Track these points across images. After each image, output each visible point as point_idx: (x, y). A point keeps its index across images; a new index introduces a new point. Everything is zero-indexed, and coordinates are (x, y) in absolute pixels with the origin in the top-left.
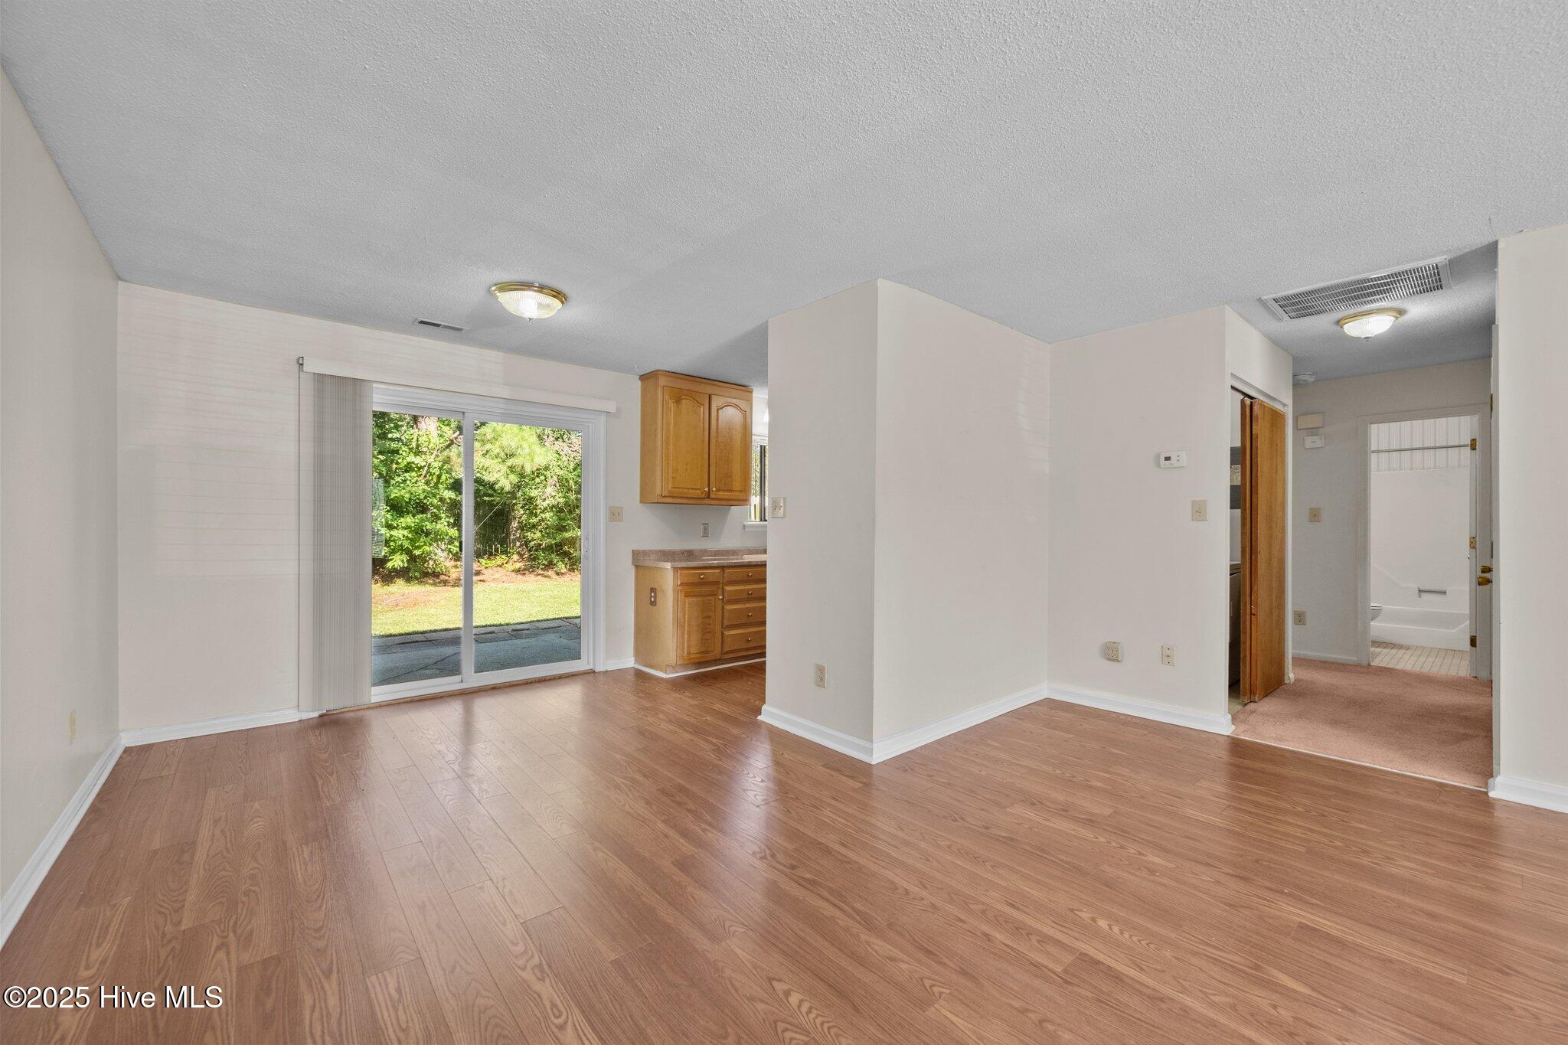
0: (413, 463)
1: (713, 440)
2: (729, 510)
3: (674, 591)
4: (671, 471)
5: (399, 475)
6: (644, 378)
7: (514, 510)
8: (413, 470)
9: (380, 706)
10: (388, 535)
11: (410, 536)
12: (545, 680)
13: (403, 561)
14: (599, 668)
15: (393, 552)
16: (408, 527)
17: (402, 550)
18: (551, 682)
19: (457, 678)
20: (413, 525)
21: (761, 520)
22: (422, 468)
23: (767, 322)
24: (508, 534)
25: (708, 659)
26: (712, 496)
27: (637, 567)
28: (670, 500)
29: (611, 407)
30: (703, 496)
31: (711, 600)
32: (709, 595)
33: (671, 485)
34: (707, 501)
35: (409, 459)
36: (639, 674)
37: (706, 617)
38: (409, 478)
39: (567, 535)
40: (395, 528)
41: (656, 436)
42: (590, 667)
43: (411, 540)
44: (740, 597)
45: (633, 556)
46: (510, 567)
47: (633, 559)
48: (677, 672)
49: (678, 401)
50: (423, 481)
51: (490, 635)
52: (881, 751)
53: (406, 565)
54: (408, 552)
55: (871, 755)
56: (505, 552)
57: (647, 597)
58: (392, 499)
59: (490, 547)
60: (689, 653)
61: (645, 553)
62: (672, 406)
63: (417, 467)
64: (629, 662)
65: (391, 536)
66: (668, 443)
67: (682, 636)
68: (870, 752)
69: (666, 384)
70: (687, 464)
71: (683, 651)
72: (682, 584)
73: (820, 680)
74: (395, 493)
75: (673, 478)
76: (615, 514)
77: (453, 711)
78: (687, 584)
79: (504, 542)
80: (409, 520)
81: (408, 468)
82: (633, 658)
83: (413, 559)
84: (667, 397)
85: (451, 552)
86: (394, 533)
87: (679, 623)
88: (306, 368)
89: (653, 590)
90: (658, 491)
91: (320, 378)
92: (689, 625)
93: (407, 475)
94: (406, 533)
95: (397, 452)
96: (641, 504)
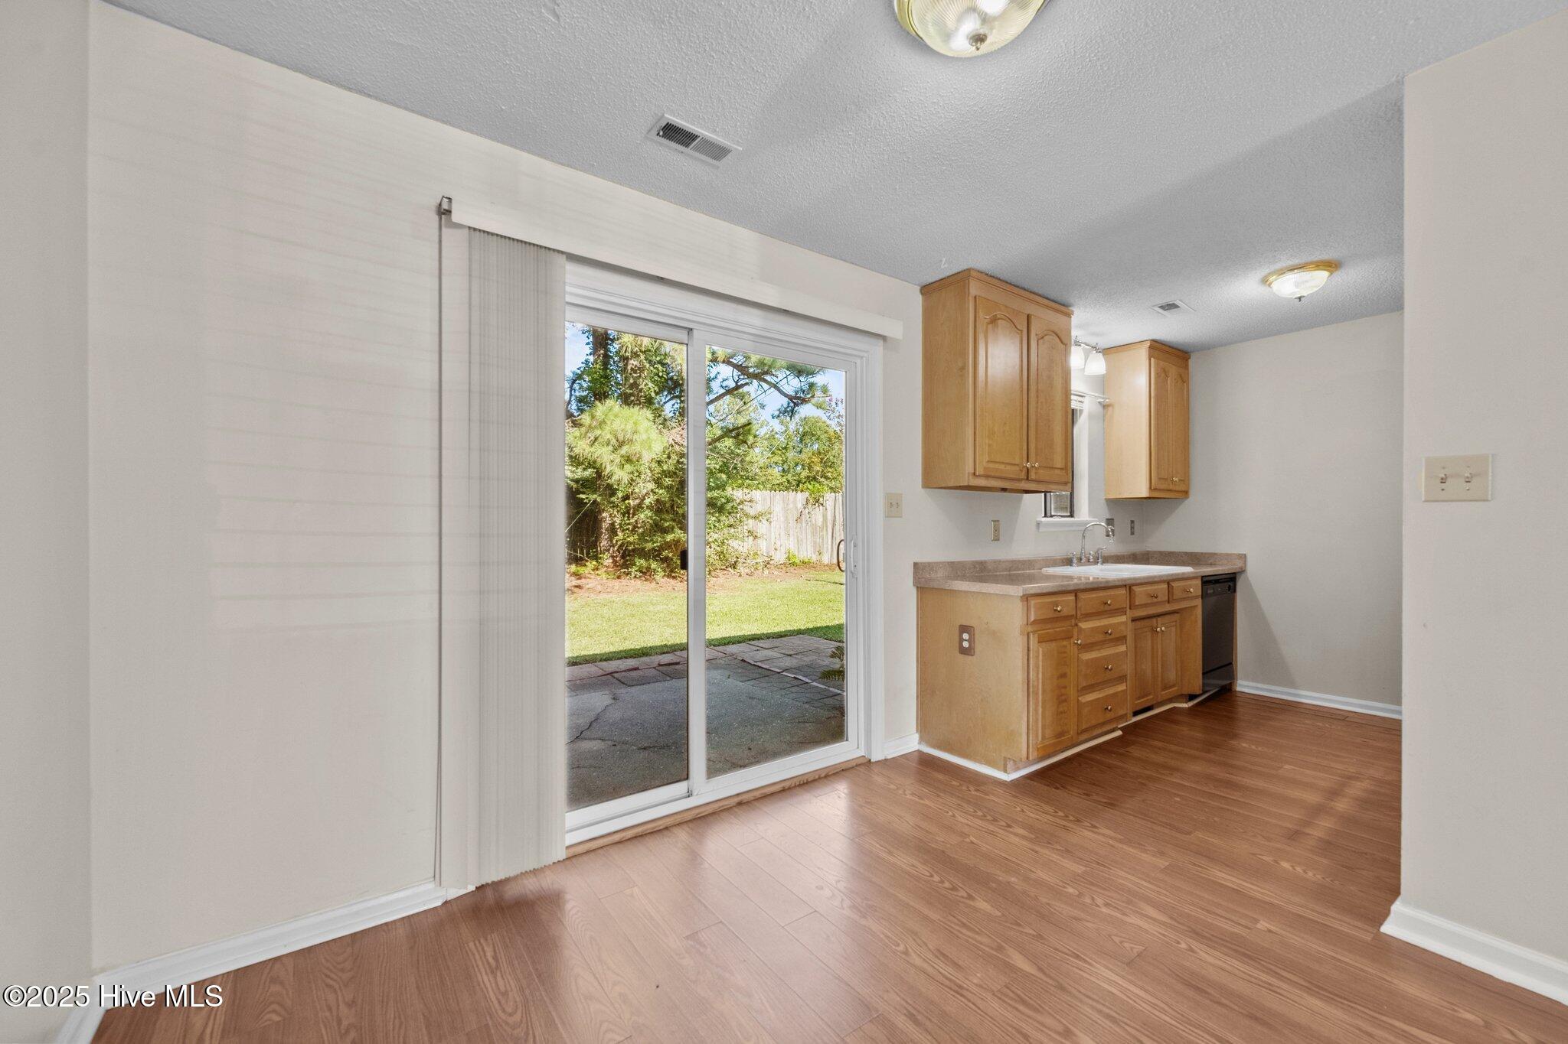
1: (1033, 388)
2: (1020, 500)
3: (1021, 634)
4: (986, 434)
6: (926, 290)
12: (807, 783)
14: (876, 756)
18: (816, 783)
19: (680, 788)
21: (1046, 516)
25: (1064, 746)
26: (1033, 476)
27: (923, 590)
28: (983, 482)
30: (1022, 475)
31: (1065, 646)
32: (1063, 639)
33: (986, 458)
34: (1023, 485)
36: (933, 764)
37: (1061, 677)
39: (669, 537)
42: (861, 753)
44: (1093, 640)
45: (915, 572)
47: (911, 578)
48: (1020, 769)
49: (994, 322)
51: (634, 674)
56: (596, 558)
60: (1044, 738)
62: (987, 329)
64: (911, 743)
67: (1036, 711)
70: (1004, 424)
71: (1037, 736)
72: (1032, 623)
75: (989, 446)
76: (893, 506)
78: (1041, 622)
79: (594, 546)
82: (917, 736)
84: (981, 315)
87: (1033, 689)
89: (964, 629)
90: (969, 466)
92: (1043, 691)
96: (923, 490)
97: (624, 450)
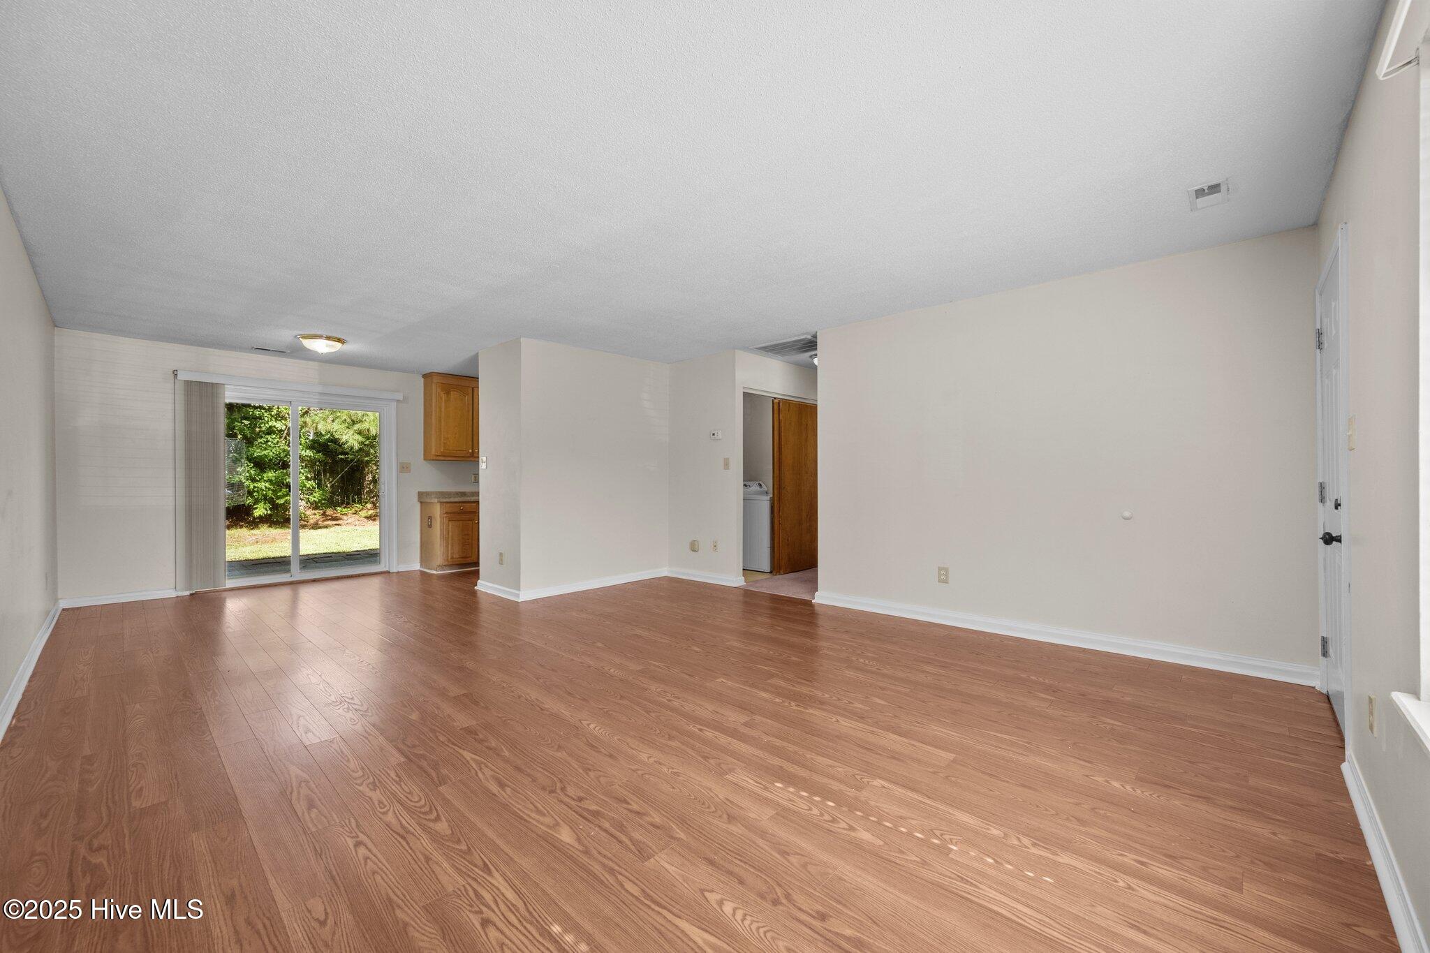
0: (274, 427)
3: (440, 517)
4: (442, 439)
5: (262, 437)
6: (426, 376)
7: (367, 467)
8: (274, 433)
9: (232, 590)
10: (252, 487)
11: (271, 487)
12: (352, 577)
13: (266, 509)
14: (394, 570)
15: (257, 501)
16: (270, 481)
17: (265, 499)
18: (356, 577)
19: (289, 575)
20: (273, 479)
22: (281, 430)
23: (478, 353)
24: (362, 487)
25: (469, 561)
26: (475, 455)
27: (421, 502)
28: (442, 458)
29: (400, 396)
30: (469, 455)
31: (468, 523)
32: (467, 521)
33: (442, 449)
34: (471, 459)
35: (270, 424)
36: (423, 573)
37: (465, 535)
38: (271, 440)
40: (258, 481)
41: (431, 415)
42: (387, 569)
43: (272, 490)
45: (419, 495)
46: (363, 513)
47: (419, 498)
48: (445, 570)
49: (448, 393)
50: (284, 442)
52: (526, 595)
53: (269, 512)
54: (271, 501)
55: (519, 597)
56: (360, 502)
57: (427, 522)
58: (255, 457)
59: (348, 498)
60: (452, 558)
61: (427, 494)
62: (444, 396)
63: (278, 430)
64: (416, 566)
65: (255, 487)
66: (440, 421)
67: (447, 546)
68: (518, 596)
69: (439, 381)
70: (456, 434)
71: (448, 556)
72: (446, 513)
73: (501, 562)
74: (258, 453)
75: (444, 443)
76: (404, 468)
77: (285, 593)
78: (450, 513)
79: (359, 493)
80: (271, 474)
81: (270, 431)
82: (419, 564)
83: (275, 507)
84: (439, 390)
85: (309, 501)
86: (258, 485)
87: (445, 538)
88: (179, 377)
89: (429, 517)
90: (433, 452)
91: (188, 383)
92: (452, 539)
93: (269, 437)
94: (267, 485)
95: (260, 418)
96: (424, 462)
97: (356, 427)
